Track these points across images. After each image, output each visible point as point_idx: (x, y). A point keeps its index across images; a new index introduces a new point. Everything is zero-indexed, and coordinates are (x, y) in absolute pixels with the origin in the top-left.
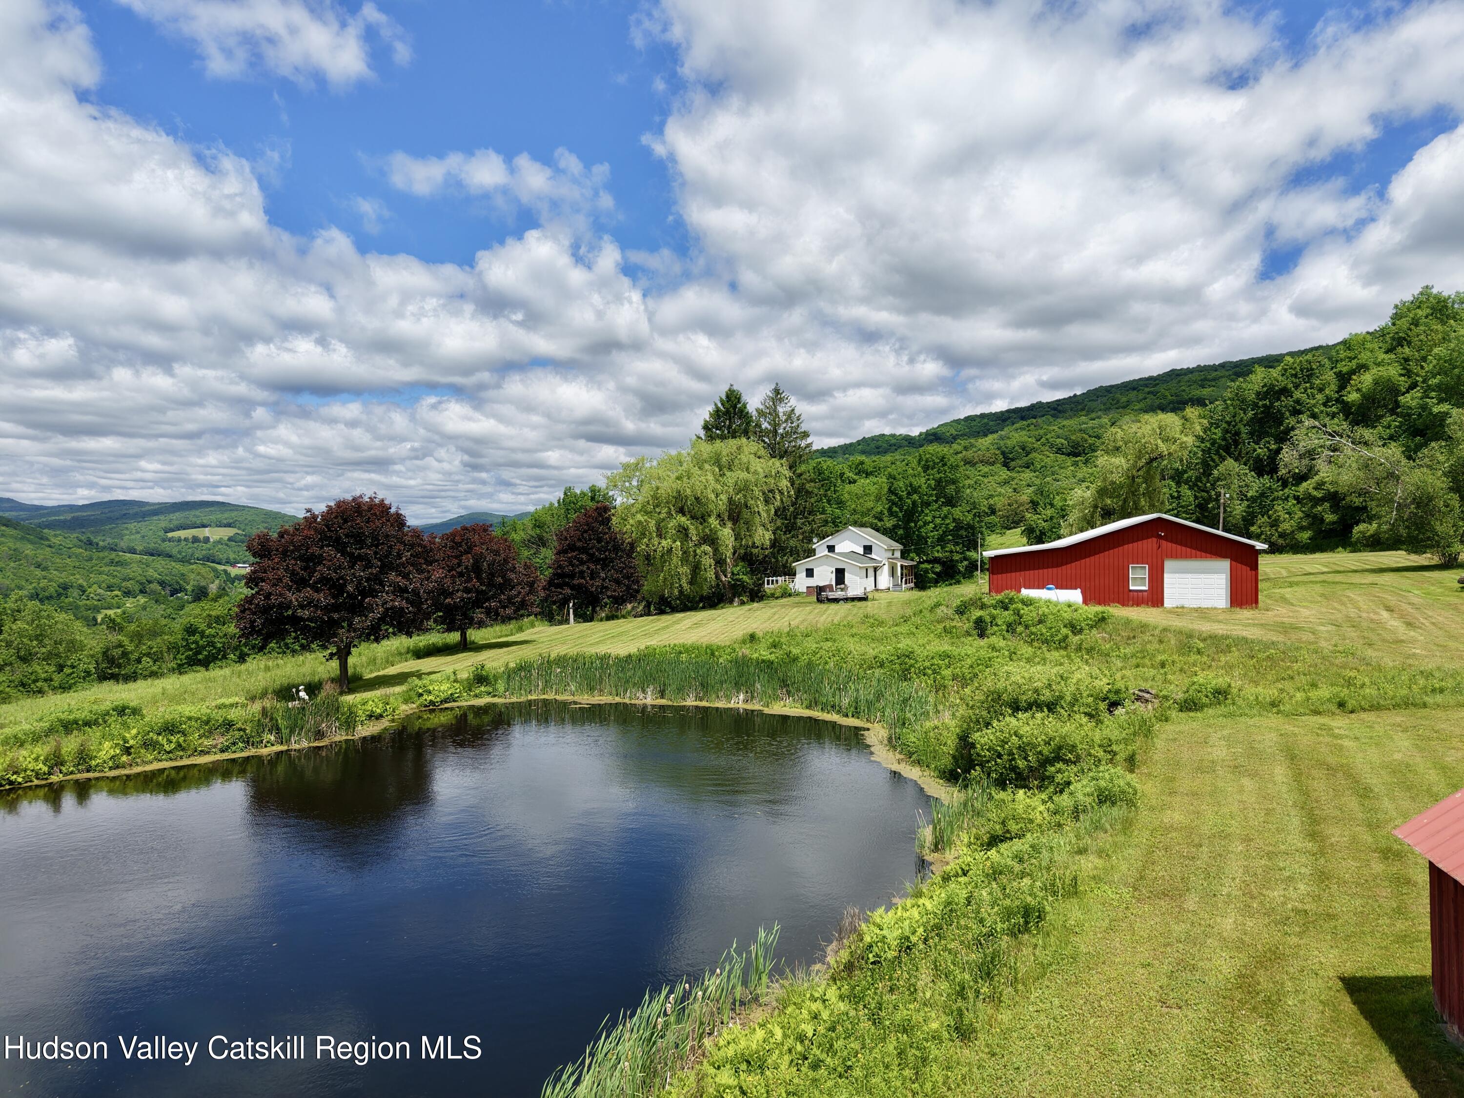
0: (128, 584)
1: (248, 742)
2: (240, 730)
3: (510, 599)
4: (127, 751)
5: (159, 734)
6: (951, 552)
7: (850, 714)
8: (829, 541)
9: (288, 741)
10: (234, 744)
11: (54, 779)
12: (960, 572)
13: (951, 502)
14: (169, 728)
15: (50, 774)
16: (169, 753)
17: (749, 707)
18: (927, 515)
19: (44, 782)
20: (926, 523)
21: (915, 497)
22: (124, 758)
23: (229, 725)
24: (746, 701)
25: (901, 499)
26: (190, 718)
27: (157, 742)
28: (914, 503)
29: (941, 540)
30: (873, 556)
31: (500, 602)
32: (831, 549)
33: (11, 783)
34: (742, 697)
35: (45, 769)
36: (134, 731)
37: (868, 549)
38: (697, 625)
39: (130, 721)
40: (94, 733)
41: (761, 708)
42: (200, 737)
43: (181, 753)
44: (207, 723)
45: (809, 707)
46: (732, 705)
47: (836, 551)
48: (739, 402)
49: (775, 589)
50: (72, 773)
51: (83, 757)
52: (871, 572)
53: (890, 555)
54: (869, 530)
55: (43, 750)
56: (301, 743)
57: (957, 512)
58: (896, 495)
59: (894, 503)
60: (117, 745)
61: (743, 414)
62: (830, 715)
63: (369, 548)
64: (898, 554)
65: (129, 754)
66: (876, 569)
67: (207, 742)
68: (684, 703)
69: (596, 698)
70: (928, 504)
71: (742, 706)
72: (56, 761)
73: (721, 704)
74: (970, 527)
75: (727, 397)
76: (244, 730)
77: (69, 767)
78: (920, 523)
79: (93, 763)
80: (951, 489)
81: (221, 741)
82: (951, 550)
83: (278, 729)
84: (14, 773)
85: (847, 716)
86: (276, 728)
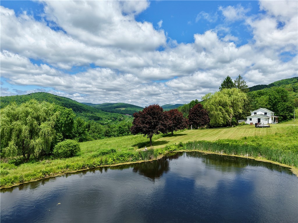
0: (109, 118)
1: (136, 159)
2: (135, 157)
3: (182, 125)
4: (114, 160)
5: (120, 157)
6: (285, 113)
7: (283, 163)
8: (255, 111)
9: (144, 160)
10: (134, 160)
11: (101, 166)
12: (288, 118)
13: (285, 101)
14: (122, 156)
15: (100, 165)
16: (122, 161)
17: (250, 158)
18: (279, 104)
19: (99, 167)
20: (279, 107)
21: (276, 100)
22: (113, 162)
23: (132, 155)
24: (249, 156)
25: (272, 100)
26: (125, 154)
27: (119, 159)
28: (276, 101)
29: (283, 111)
30: (267, 115)
31: (180, 126)
32: (255, 113)
33: (94, 167)
34: (247, 155)
35: (99, 164)
36: (115, 156)
37: (266, 114)
38: (226, 133)
39: (114, 153)
40: (108, 156)
41: (254, 158)
42: (127, 158)
43: (124, 161)
44: (128, 155)
45: (268, 159)
46: (245, 157)
47: (257, 114)
48: (230, 79)
49: (241, 123)
50: (104, 165)
51: (106, 162)
52: (267, 119)
53: (271, 115)
54: (265, 108)
55: (99, 159)
56: (146, 160)
57: (287, 104)
58: (271, 100)
59: (270, 102)
60: (112, 159)
61: (231, 82)
62: (276, 162)
63: (156, 115)
64: (273, 115)
65: (114, 161)
66: (268, 119)
67: (129, 159)
68: (232, 155)
69: (208, 152)
70: (279, 102)
71: (247, 157)
72: (101, 162)
73: (242, 156)
74: (291, 107)
75: (227, 78)
76: (136, 157)
77: (104, 164)
78: (277, 106)
79: (108, 163)
80: (285, 98)
81: (131, 159)
82: (286, 113)
83: (142, 157)
84: (94, 165)
85: (282, 163)
86: (141, 156)
